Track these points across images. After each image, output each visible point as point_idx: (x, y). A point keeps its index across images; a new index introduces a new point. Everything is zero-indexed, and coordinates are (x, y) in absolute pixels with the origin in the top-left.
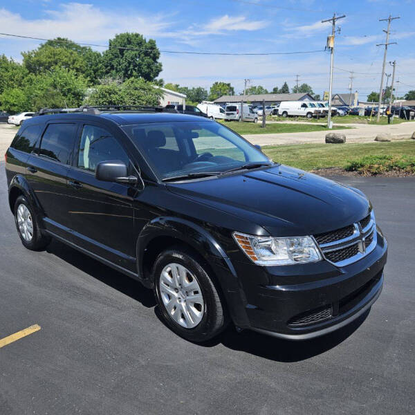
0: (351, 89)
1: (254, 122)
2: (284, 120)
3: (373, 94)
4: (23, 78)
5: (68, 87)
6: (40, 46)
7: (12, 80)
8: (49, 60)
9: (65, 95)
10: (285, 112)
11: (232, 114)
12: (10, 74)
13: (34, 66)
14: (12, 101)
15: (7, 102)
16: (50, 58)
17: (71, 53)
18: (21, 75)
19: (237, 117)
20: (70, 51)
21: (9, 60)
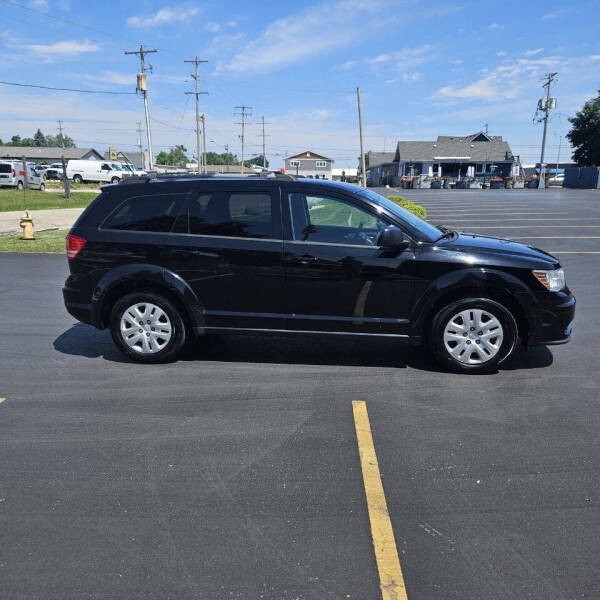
0: (141, 146)
1: (40, 190)
2: (79, 187)
3: (162, 155)
10: (76, 176)
11: (5, 177)
19: (14, 181)
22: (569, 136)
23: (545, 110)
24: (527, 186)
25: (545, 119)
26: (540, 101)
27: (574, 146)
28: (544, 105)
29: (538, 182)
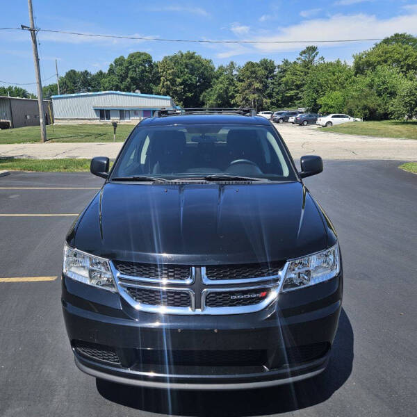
4: (347, 80)
5: (384, 87)
6: (374, 46)
7: (337, 83)
8: (379, 59)
9: (380, 95)
12: (335, 77)
13: (362, 67)
14: (330, 103)
15: (326, 105)
16: (381, 56)
17: (406, 49)
18: (345, 77)
20: (405, 46)
21: (343, 63)
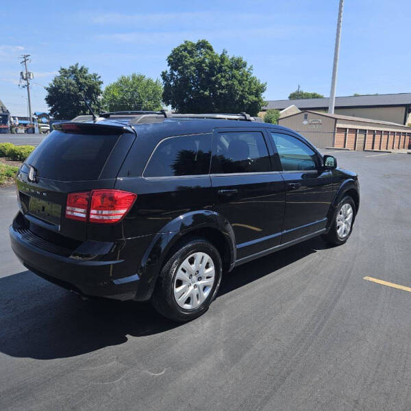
22: (46, 99)
23: (26, 79)
24: (27, 131)
25: (28, 86)
26: (22, 73)
27: (49, 106)
28: (25, 76)
29: (34, 129)
